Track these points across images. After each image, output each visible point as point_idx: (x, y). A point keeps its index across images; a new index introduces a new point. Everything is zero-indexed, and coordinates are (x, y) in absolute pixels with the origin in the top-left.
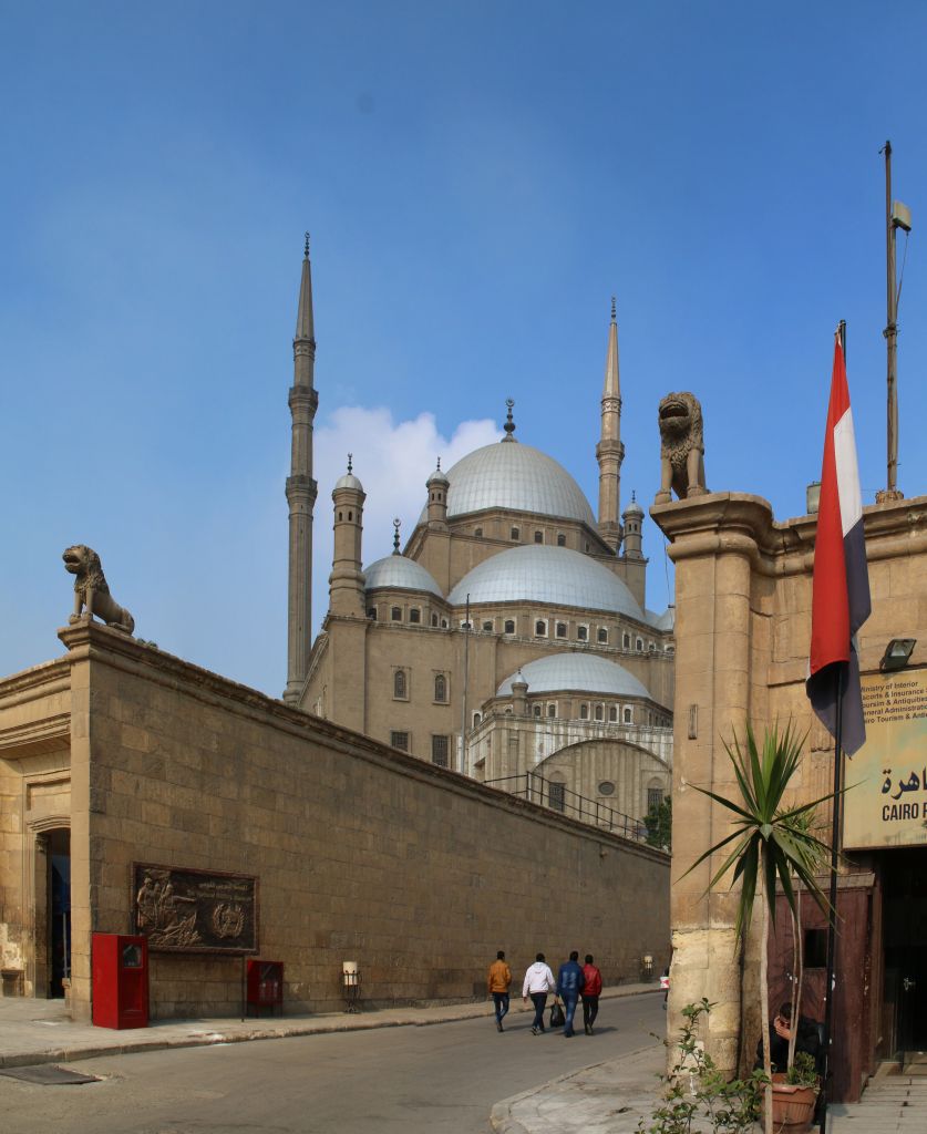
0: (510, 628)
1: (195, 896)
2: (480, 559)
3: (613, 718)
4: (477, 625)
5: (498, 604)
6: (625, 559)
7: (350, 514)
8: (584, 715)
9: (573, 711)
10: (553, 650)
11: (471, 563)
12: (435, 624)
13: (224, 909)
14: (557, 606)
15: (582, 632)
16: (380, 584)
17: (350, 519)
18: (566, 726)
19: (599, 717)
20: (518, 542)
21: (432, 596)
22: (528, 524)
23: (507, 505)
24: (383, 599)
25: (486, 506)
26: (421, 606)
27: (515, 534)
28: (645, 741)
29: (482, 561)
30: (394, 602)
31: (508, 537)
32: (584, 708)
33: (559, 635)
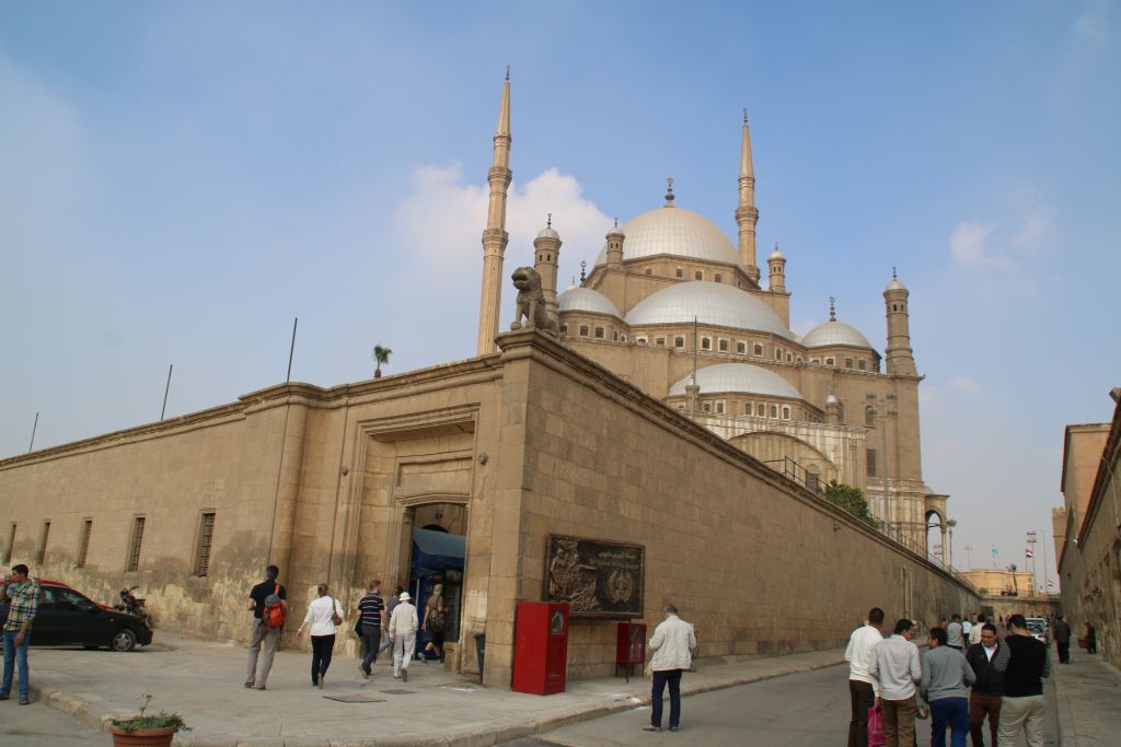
0: (679, 343)
1: (596, 565)
2: (650, 292)
3: (774, 415)
4: (651, 341)
5: (669, 325)
6: (771, 293)
7: (549, 257)
8: (748, 412)
9: (739, 409)
10: (715, 360)
11: (643, 294)
12: (616, 339)
13: (618, 576)
14: (719, 327)
15: (741, 348)
16: (571, 308)
17: (549, 259)
18: (734, 420)
19: (761, 413)
20: (682, 279)
21: (614, 318)
22: (690, 266)
23: (672, 252)
24: (574, 319)
25: (654, 252)
26: (605, 325)
27: (679, 273)
28: (802, 434)
29: (651, 293)
30: (582, 322)
31: (673, 275)
32: (748, 406)
33: (722, 349)
